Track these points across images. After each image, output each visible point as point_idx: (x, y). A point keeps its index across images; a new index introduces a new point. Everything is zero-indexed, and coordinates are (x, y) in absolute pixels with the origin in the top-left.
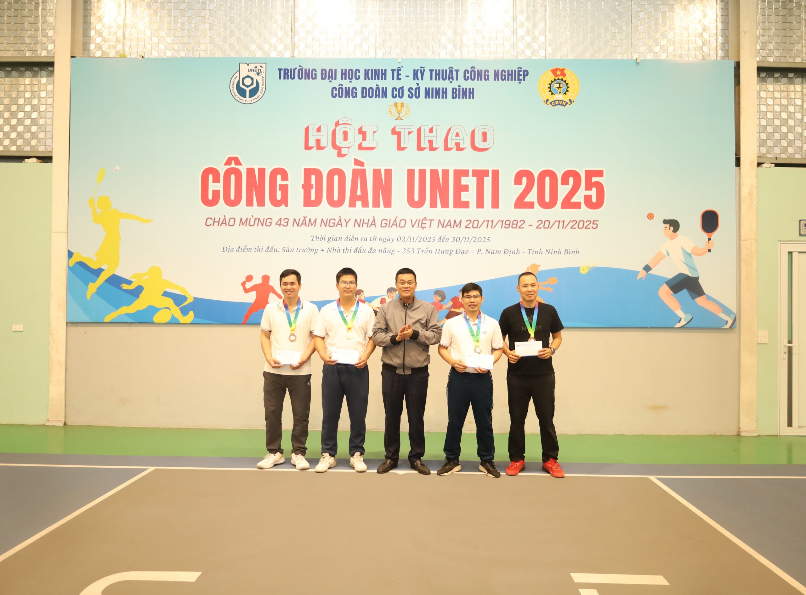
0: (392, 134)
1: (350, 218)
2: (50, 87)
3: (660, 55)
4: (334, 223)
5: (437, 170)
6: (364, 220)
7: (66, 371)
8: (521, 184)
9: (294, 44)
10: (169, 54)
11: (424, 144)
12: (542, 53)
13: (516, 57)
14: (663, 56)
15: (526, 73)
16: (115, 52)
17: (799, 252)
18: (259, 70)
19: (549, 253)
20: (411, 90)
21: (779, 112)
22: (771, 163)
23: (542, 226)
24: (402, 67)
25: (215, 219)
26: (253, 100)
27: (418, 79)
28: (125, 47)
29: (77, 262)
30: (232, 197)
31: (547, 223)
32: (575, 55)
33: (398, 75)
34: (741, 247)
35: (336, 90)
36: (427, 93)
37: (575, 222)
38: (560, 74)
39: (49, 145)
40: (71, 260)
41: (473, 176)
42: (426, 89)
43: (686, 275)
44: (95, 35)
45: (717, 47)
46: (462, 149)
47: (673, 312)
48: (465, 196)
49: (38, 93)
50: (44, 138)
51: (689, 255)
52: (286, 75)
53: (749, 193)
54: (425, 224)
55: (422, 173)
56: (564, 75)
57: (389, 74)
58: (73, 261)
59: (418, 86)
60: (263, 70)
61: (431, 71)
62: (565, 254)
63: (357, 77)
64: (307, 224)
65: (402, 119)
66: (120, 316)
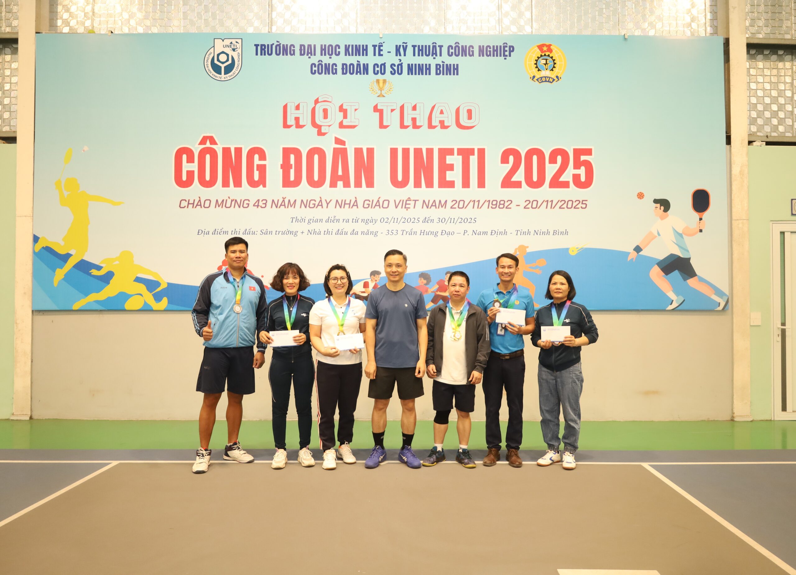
0: (375, 111)
1: (331, 199)
2: (14, 65)
3: (648, 31)
4: (315, 204)
5: (421, 149)
6: (345, 200)
7: (32, 362)
8: (508, 163)
9: (272, 20)
10: (140, 30)
11: (408, 122)
12: (528, 29)
13: (502, 32)
14: (652, 33)
15: (512, 49)
16: (83, 28)
17: (791, 232)
18: (235, 46)
20: (393, 66)
21: (769, 90)
22: (762, 141)
23: (530, 206)
24: (384, 42)
25: (189, 200)
26: (228, 77)
27: (400, 55)
28: (94, 23)
29: (43, 248)
30: (208, 178)
31: (535, 203)
32: (562, 31)
33: (380, 50)
34: (733, 227)
35: (315, 67)
36: (410, 69)
37: (563, 202)
38: (546, 50)
39: (14, 126)
40: (37, 245)
41: (458, 154)
42: (409, 65)
43: (678, 256)
44: (62, 11)
45: (705, 23)
46: (447, 127)
47: (665, 294)
48: (450, 176)
49: (2, 71)
50: (9, 118)
51: (681, 235)
52: (263, 51)
53: (740, 171)
54: (409, 204)
55: (406, 151)
56: (551, 51)
57: (370, 50)
59: (400, 62)
60: (239, 46)
61: (414, 46)
62: (553, 235)
63: (337, 53)
64: (286, 205)
65: (384, 96)
66: (89, 303)
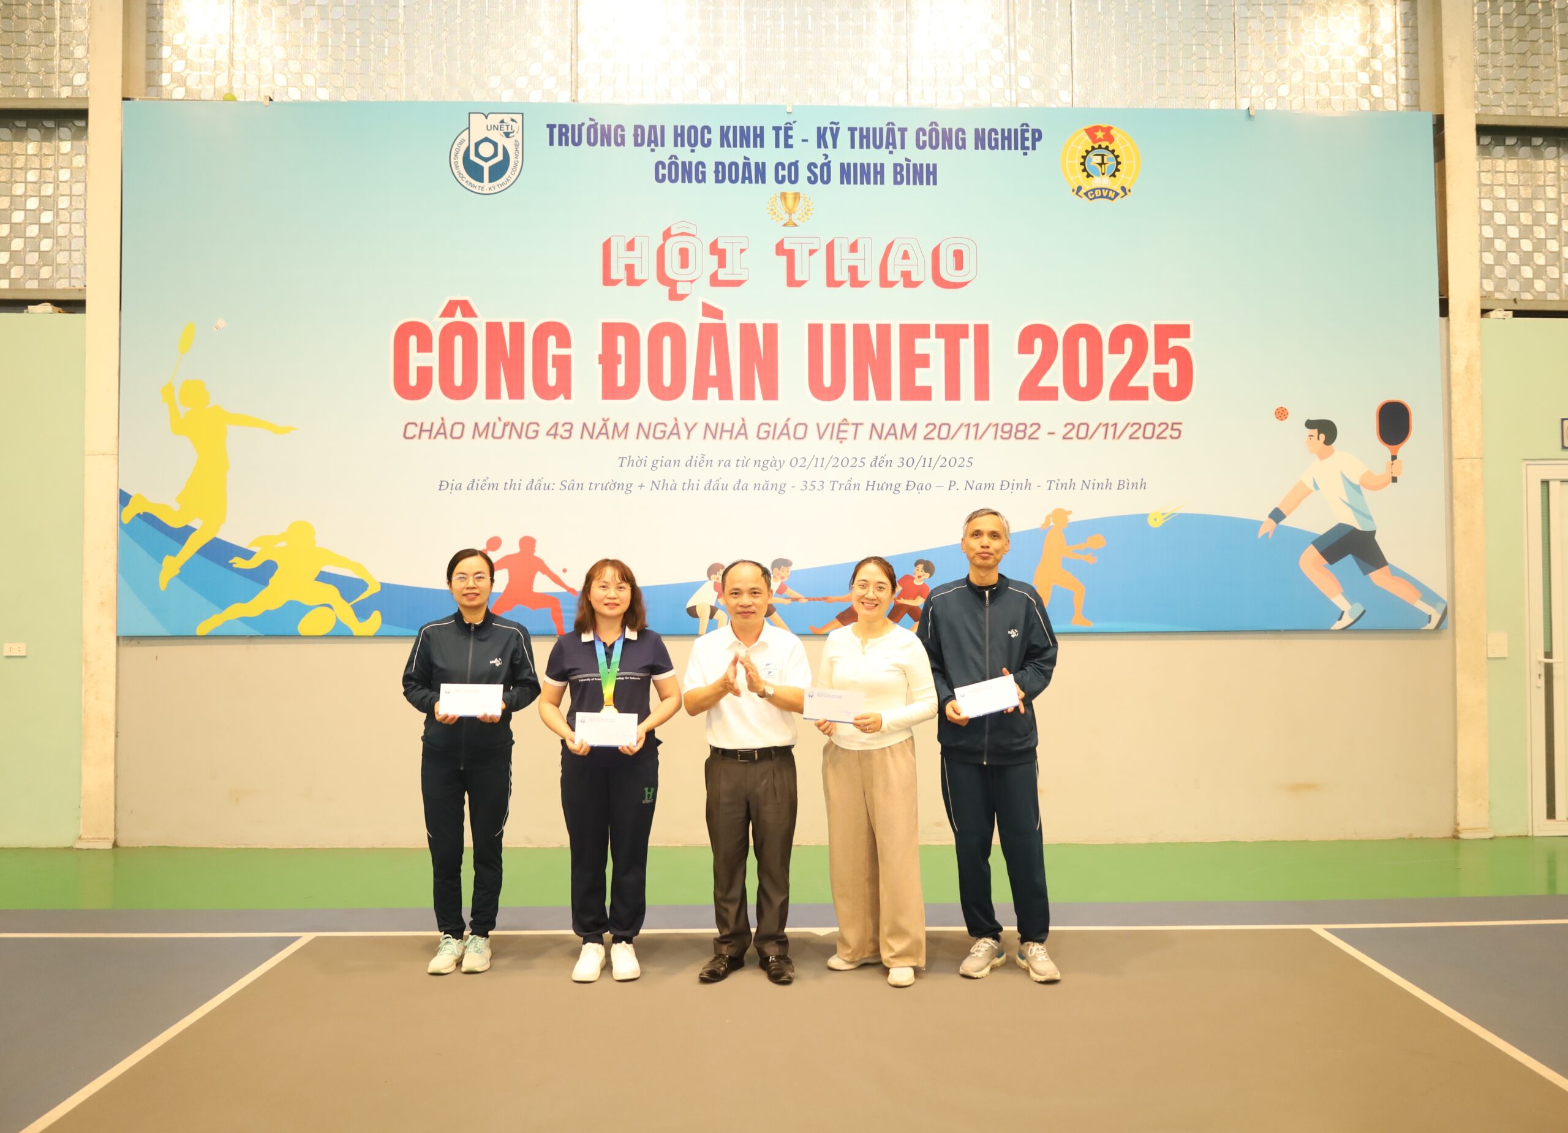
0: (778, 253)
1: (696, 421)
2: (79, 161)
3: (1291, 102)
4: (664, 432)
5: (867, 326)
6: (723, 424)
7: (117, 736)
8: (1031, 351)
9: (577, 77)
10: (323, 95)
11: (842, 274)
12: (1065, 98)
13: (1017, 103)
14: (1297, 105)
15: (1037, 135)
16: (213, 90)
17: (1563, 481)
18: (510, 127)
19: (1088, 488)
20: (812, 167)
21: (1516, 212)
22: (1506, 311)
23: (1073, 434)
24: (794, 122)
25: (422, 424)
26: (497, 187)
27: (826, 147)
28: (234, 81)
29: (138, 515)
30: (458, 381)
31: (1083, 429)
32: (1129, 101)
33: (787, 137)
34: (1454, 471)
35: (664, 168)
36: (846, 173)
37: (1136, 427)
38: (1102, 137)
39: (78, 278)
40: (126, 509)
41: (938, 336)
42: (842, 165)
43: (1353, 527)
44: (170, 56)
45: (1397, 86)
46: (916, 284)
47: (1329, 600)
48: (922, 377)
49: (53, 172)
50: (67, 263)
51: (1357, 488)
52: (564, 137)
53: (1467, 367)
54: (846, 431)
55: (838, 331)
56: (1110, 139)
57: (769, 136)
58: (129, 513)
59: (825, 159)
60: (517, 127)
61: (852, 130)
62: (1118, 489)
63: (706, 142)
64: (610, 434)
65: (795, 225)
66: (228, 623)
